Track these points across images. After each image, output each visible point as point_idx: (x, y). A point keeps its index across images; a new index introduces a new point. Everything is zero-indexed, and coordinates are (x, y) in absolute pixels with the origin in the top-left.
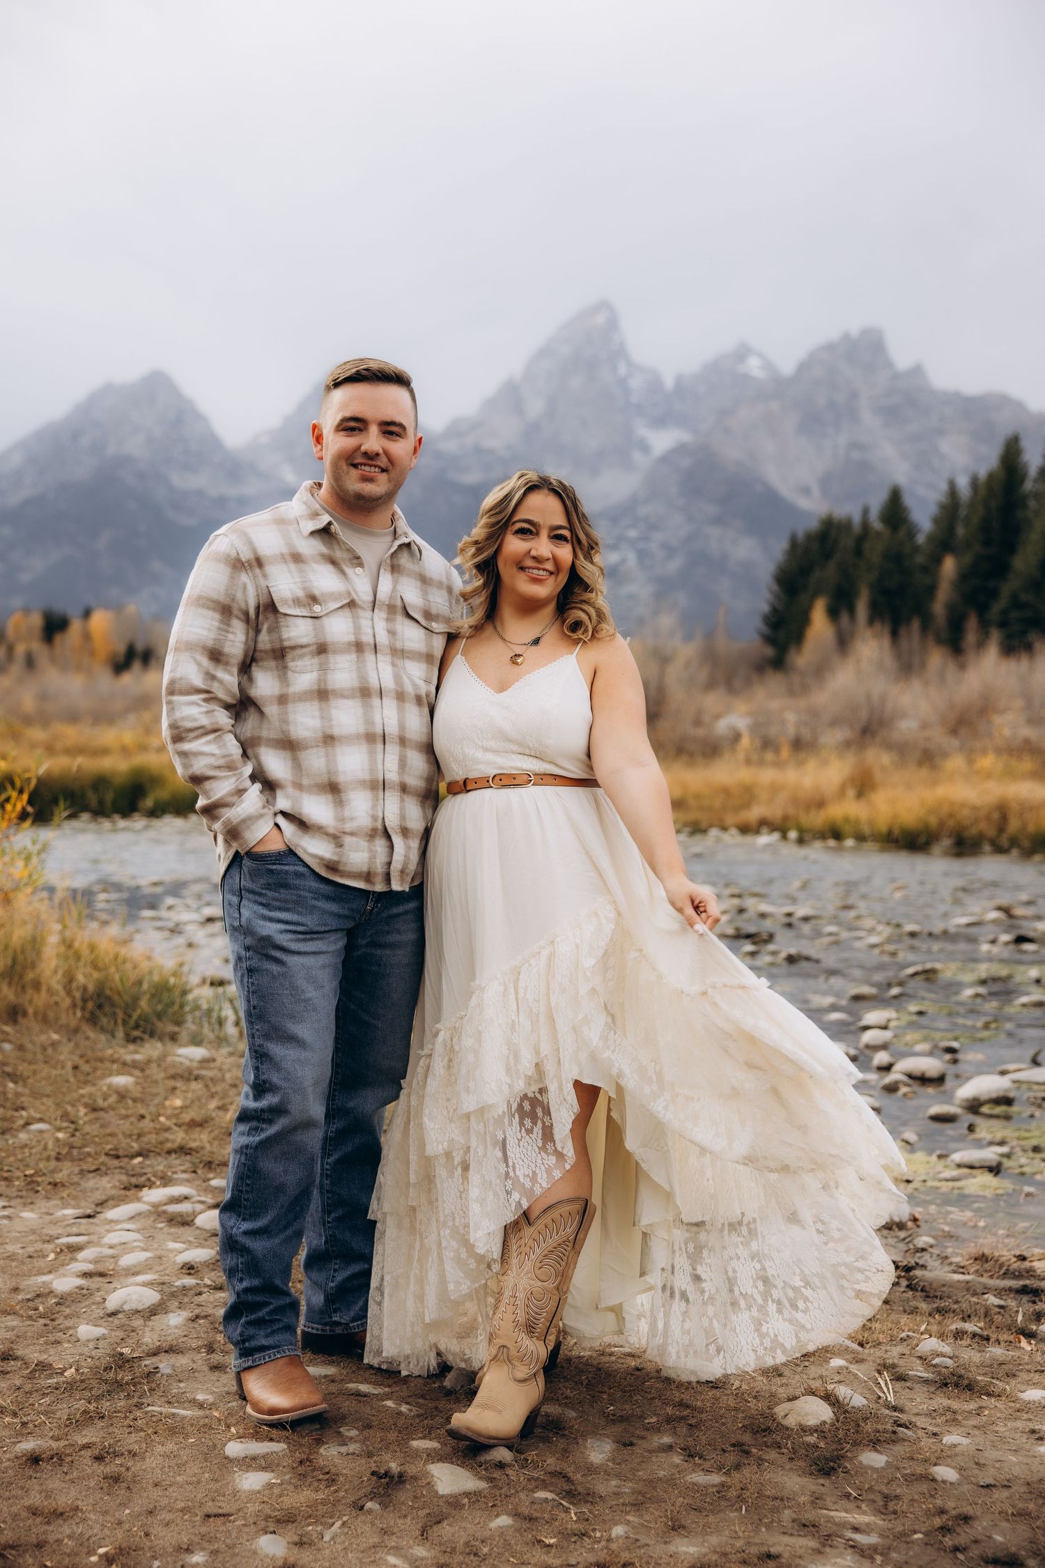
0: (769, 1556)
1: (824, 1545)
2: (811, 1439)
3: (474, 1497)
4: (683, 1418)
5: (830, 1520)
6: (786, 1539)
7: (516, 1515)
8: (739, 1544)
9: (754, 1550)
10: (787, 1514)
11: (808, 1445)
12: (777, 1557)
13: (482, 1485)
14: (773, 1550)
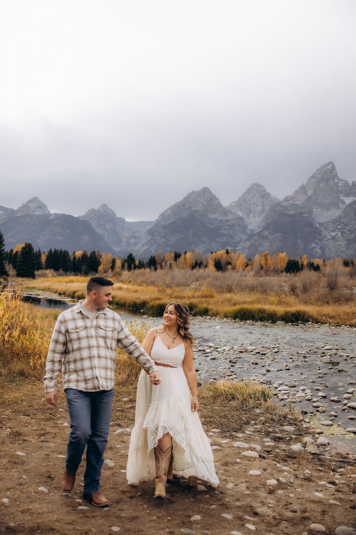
0: (251, 506)
1: (262, 505)
2: (271, 487)
3: (204, 491)
4: (249, 481)
5: (266, 502)
6: (257, 504)
7: (210, 495)
8: (247, 504)
9: (249, 505)
10: (259, 500)
11: (269, 488)
12: (253, 506)
13: (206, 489)
14: (252, 505)
